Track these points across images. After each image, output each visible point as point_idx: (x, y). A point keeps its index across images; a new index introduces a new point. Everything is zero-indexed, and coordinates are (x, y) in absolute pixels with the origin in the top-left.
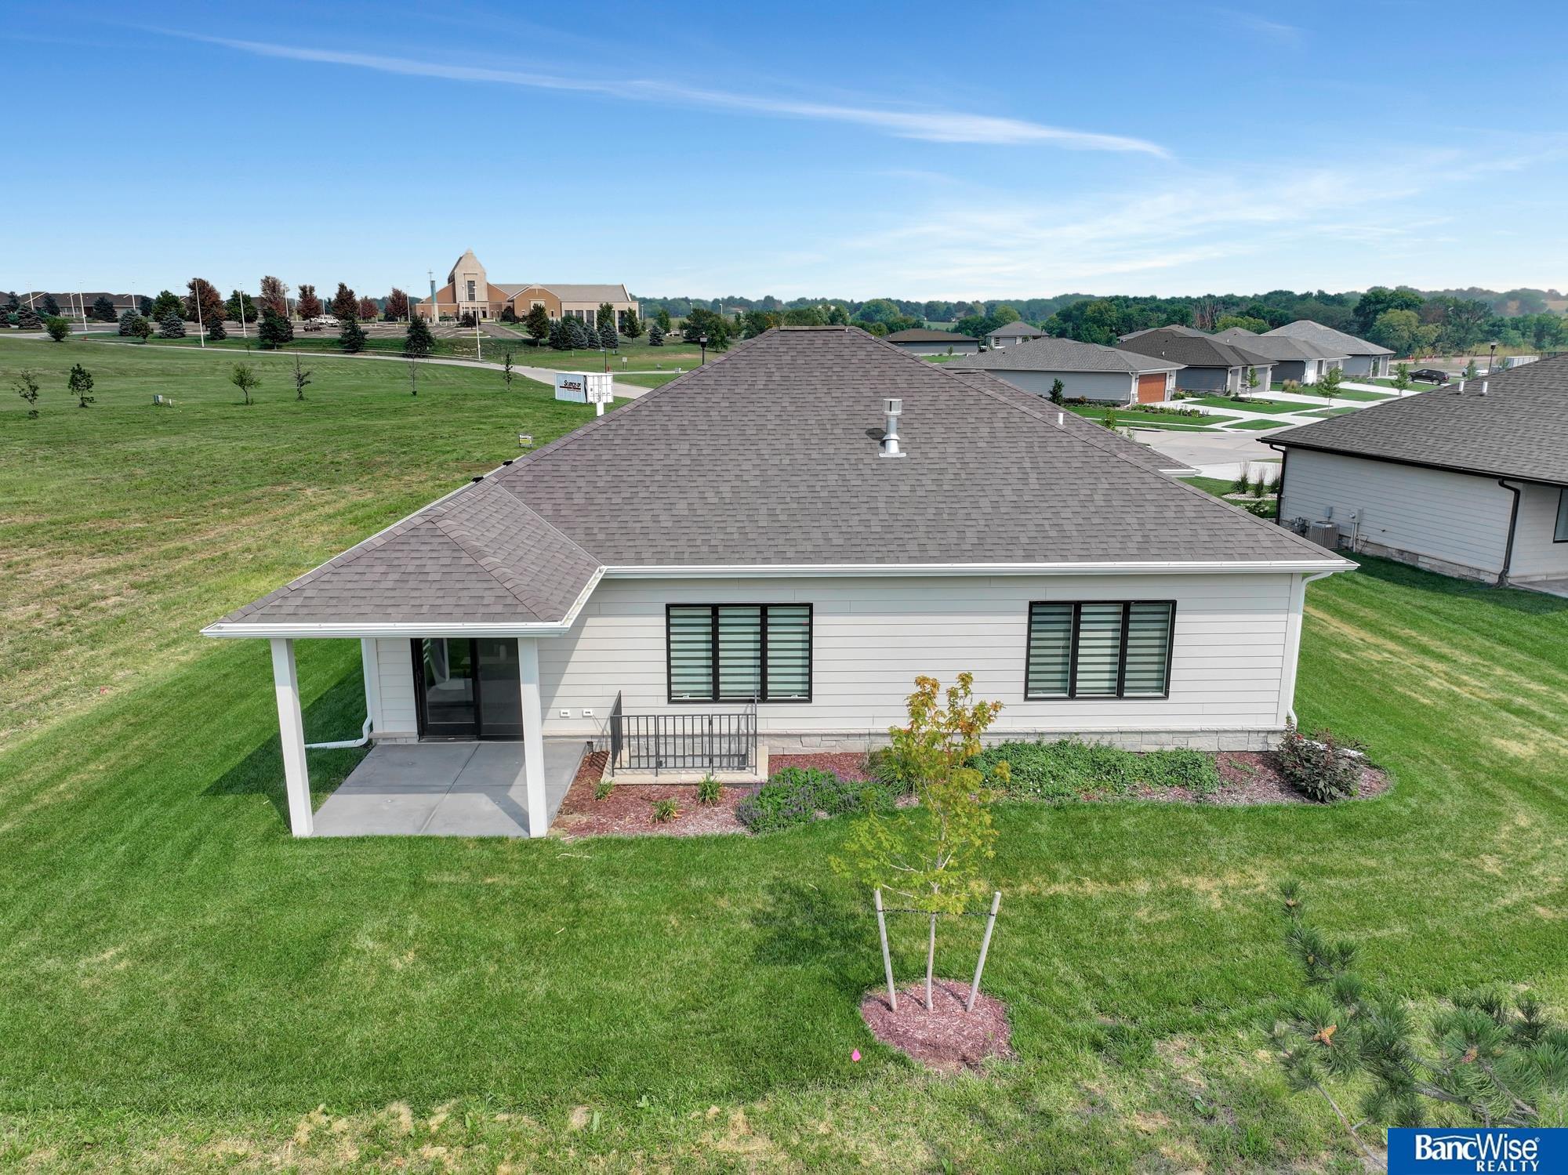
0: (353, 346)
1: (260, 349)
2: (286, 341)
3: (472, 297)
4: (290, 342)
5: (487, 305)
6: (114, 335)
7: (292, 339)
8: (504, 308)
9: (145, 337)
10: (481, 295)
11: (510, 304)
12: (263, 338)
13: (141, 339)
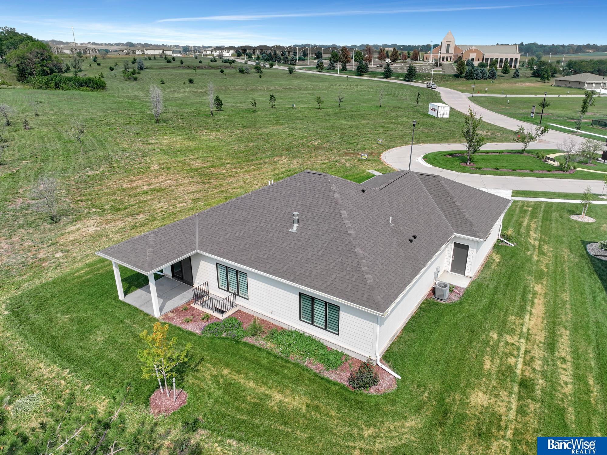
0: (387, 76)
1: (356, 75)
2: (365, 73)
3: (448, 51)
4: (367, 73)
5: (452, 55)
6: (314, 68)
7: (368, 71)
8: (458, 57)
9: (322, 69)
10: (452, 51)
11: (461, 55)
12: (357, 71)
13: (320, 70)
